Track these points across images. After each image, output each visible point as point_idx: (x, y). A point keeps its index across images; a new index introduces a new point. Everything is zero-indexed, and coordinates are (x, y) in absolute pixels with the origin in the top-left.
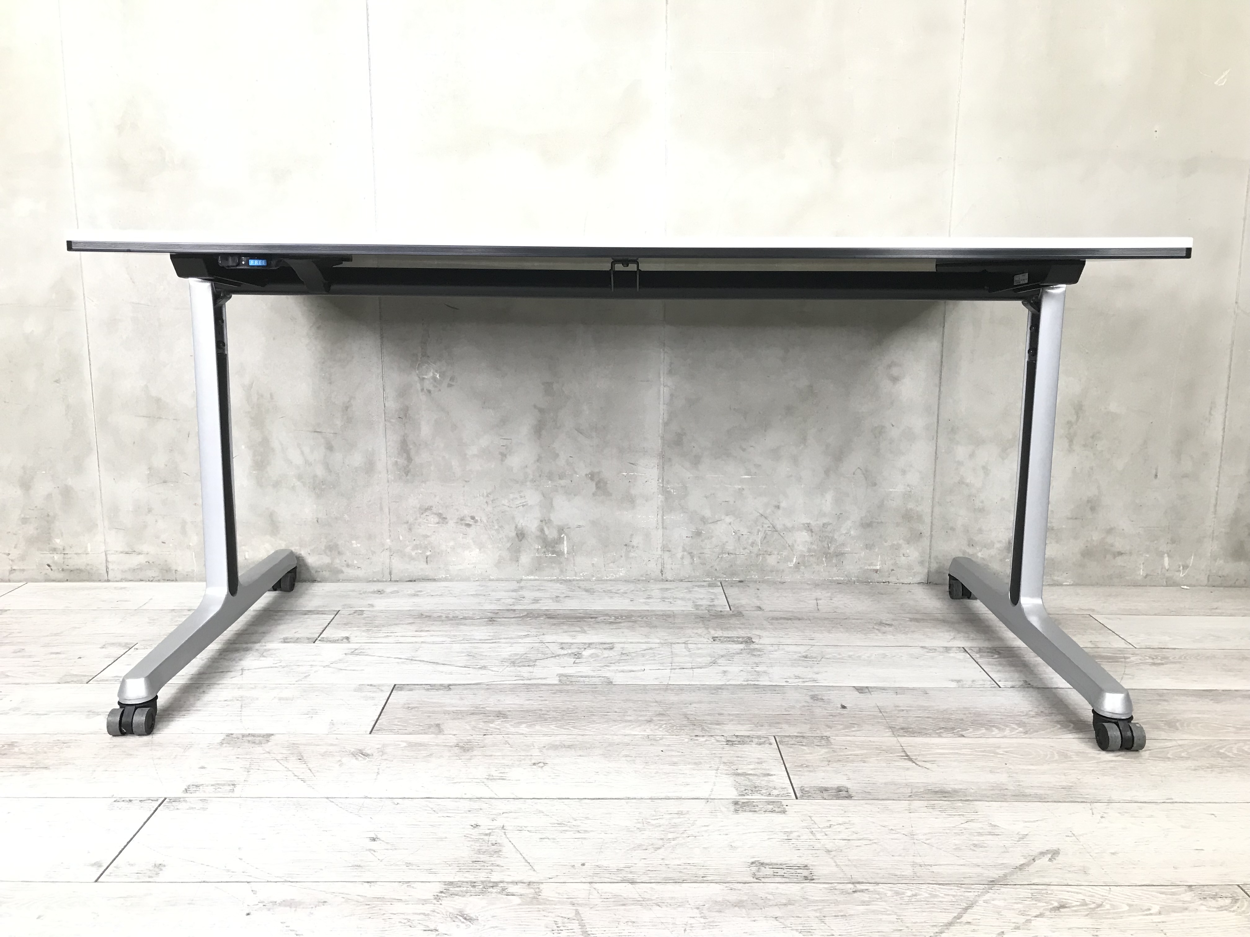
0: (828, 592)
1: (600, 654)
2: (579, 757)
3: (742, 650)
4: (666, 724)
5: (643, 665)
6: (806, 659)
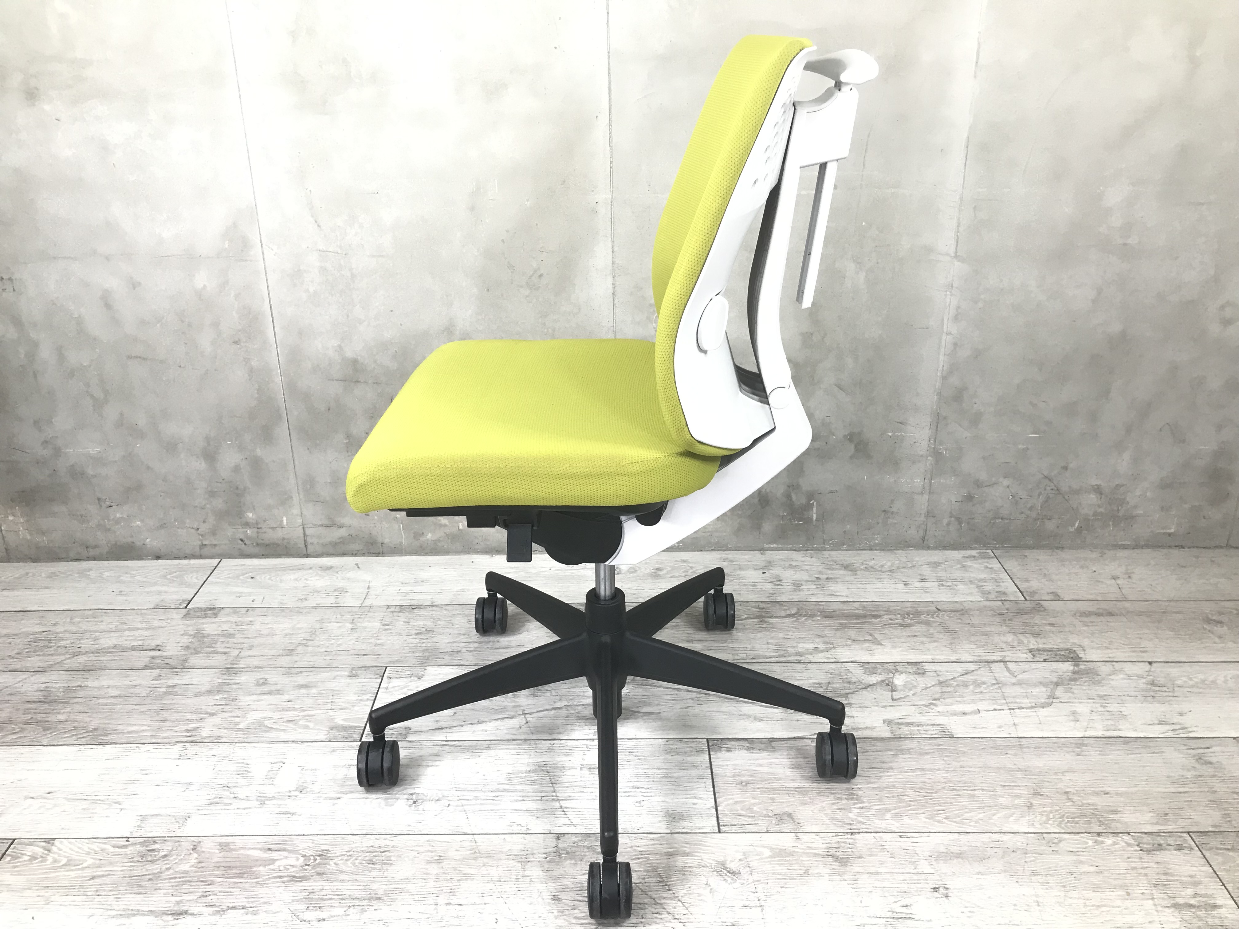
0: (1120, 566)
1: (915, 684)
2: (980, 876)
3: (1074, 672)
4: (1051, 812)
5: (973, 701)
6: (1157, 689)
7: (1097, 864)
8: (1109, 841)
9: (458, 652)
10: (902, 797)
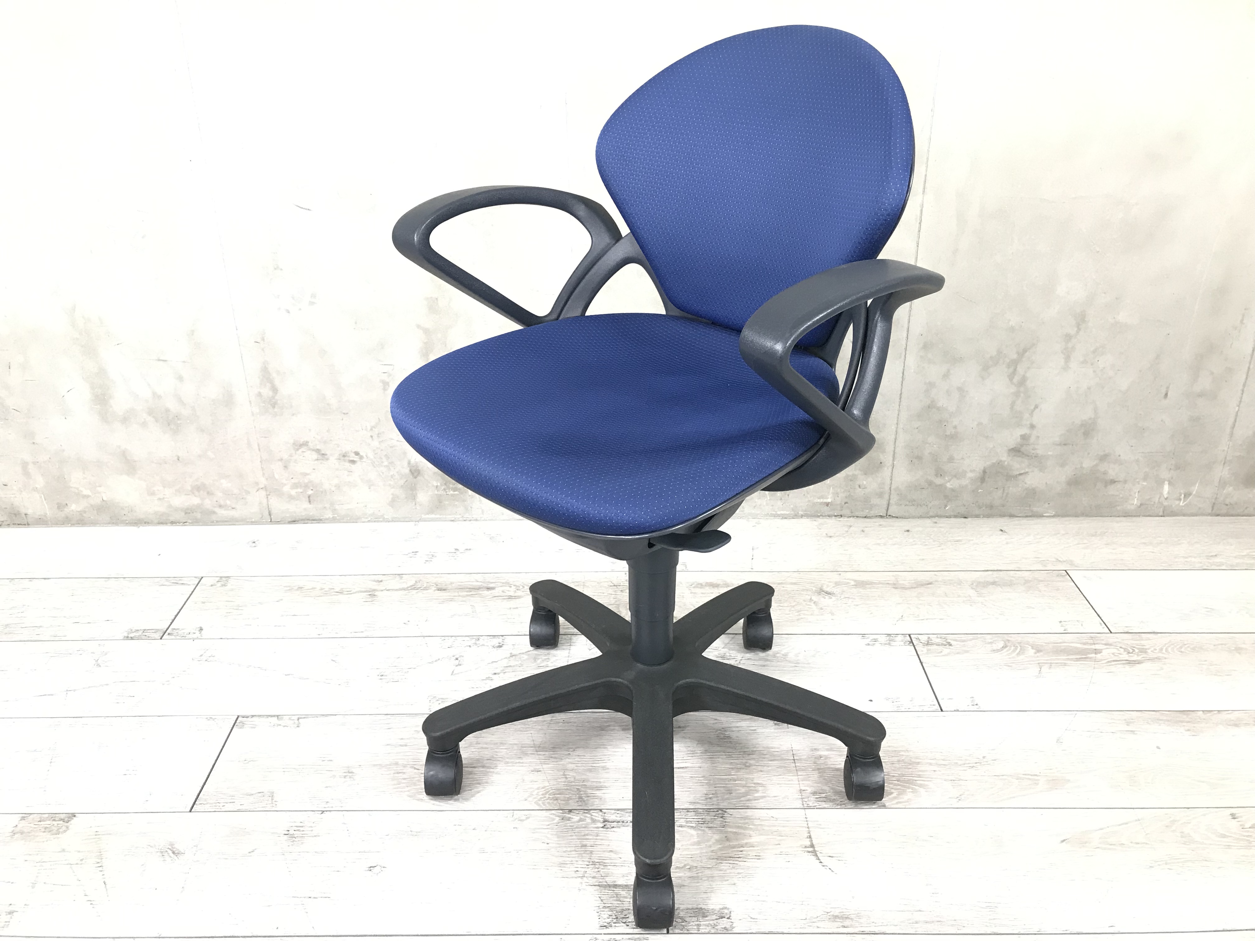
7: (548, 841)
8: (576, 818)
9: (41, 627)
10: (397, 775)
